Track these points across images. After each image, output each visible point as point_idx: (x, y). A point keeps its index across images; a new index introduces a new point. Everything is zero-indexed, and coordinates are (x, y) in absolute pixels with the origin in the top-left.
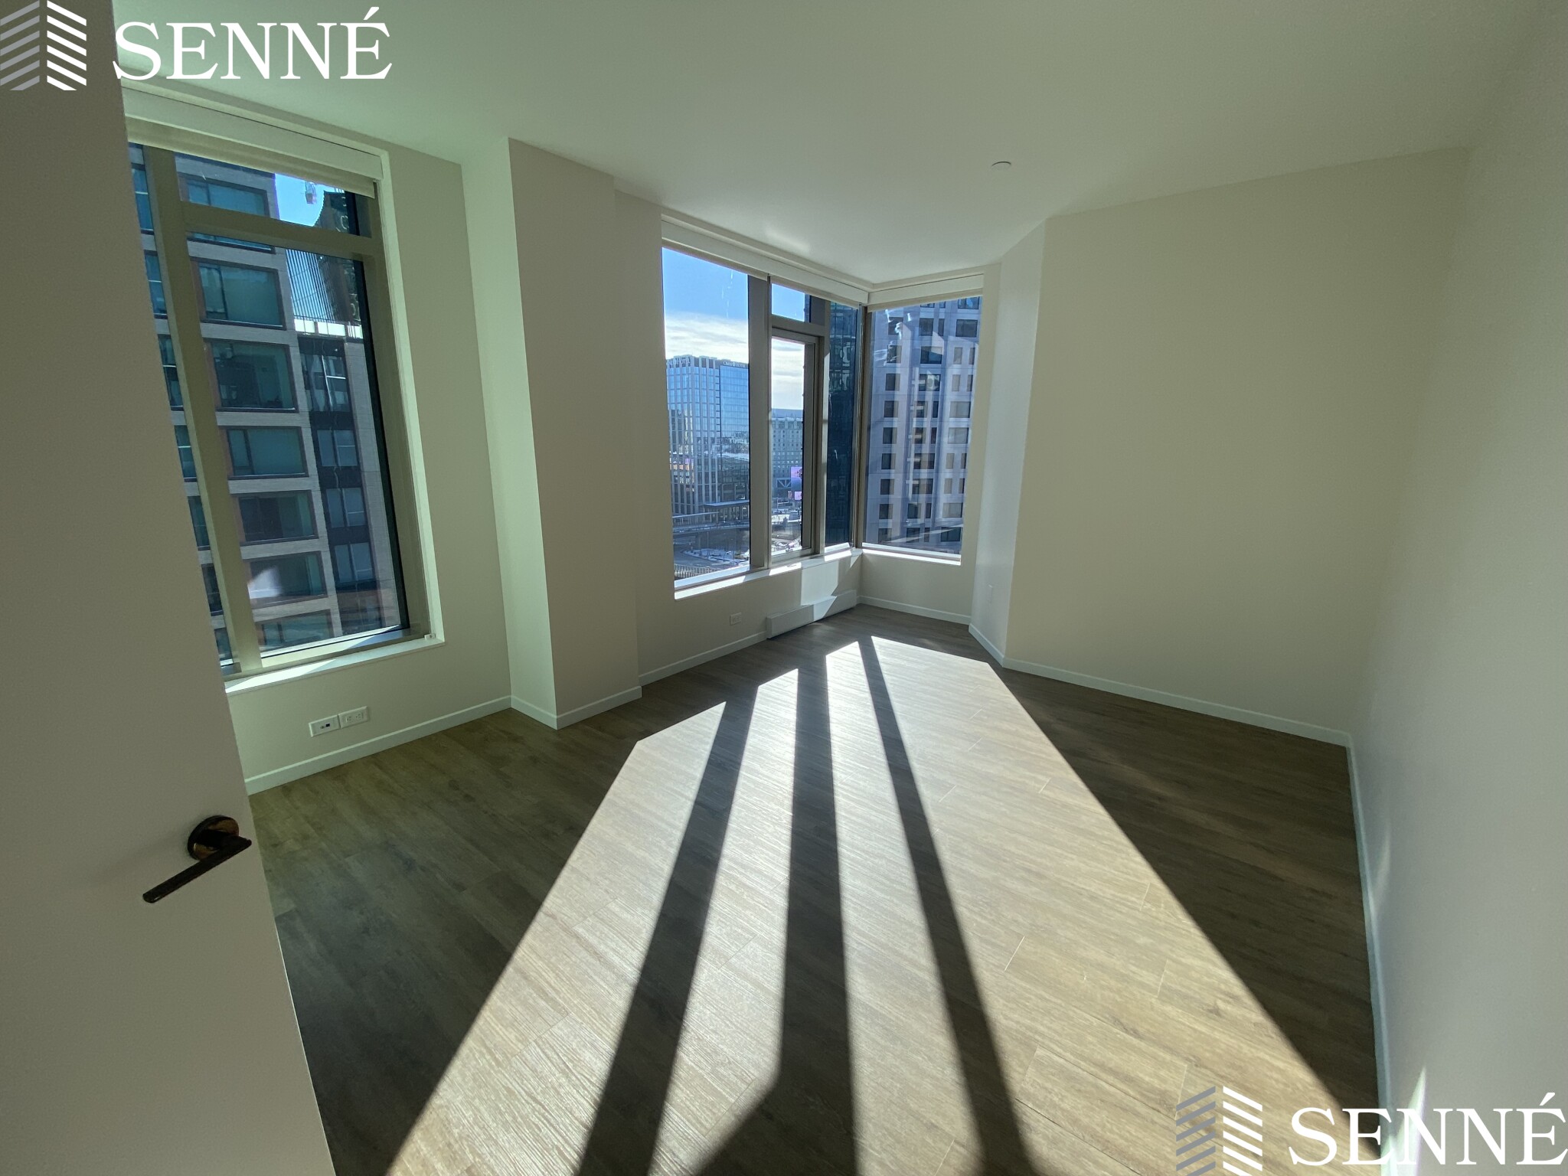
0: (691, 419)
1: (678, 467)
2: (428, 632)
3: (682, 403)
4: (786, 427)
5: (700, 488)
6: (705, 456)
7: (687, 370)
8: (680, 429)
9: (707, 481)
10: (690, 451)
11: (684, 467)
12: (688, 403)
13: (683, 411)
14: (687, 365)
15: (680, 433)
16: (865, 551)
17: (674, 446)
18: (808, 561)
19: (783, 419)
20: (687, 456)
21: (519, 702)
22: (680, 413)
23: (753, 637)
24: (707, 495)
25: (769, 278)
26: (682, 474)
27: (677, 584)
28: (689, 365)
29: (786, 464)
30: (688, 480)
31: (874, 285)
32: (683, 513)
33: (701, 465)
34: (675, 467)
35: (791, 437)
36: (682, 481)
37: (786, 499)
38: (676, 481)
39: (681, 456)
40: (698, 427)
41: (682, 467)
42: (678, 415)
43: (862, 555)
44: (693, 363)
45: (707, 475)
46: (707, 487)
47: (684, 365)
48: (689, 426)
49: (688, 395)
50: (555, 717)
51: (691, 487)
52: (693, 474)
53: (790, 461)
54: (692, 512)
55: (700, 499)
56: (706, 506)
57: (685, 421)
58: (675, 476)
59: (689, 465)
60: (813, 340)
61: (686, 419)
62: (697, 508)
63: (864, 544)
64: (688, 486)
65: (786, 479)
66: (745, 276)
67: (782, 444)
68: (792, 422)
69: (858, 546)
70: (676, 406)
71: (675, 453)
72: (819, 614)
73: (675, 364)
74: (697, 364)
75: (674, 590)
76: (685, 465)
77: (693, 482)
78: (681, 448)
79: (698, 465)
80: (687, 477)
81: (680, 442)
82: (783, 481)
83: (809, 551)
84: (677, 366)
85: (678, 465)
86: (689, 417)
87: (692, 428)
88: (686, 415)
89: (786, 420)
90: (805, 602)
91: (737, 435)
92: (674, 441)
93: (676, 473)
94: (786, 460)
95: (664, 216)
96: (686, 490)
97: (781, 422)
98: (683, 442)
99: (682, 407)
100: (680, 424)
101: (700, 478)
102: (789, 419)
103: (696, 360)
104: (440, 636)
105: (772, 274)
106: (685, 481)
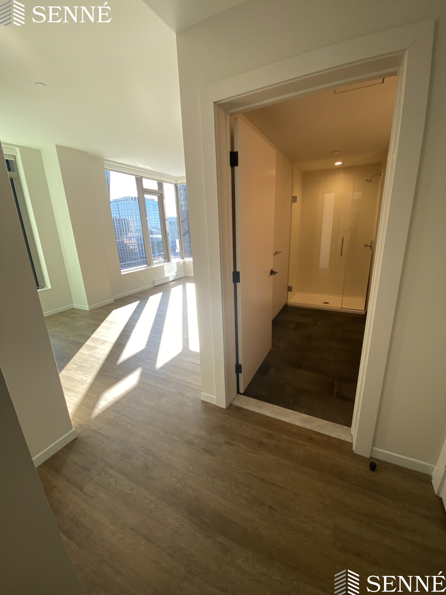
0: (132, 222)
1: (129, 242)
2: (45, 286)
3: (128, 216)
4: (172, 224)
5: (139, 250)
6: (140, 237)
7: (129, 202)
8: (128, 226)
9: (142, 247)
10: (133, 235)
11: (132, 242)
12: (130, 216)
13: (128, 218)
14: (128, 200)
15: (128, 228)
16: (185, 260)
17: (126, 233)
18: (166, 263)
19: (171, 221)
20: (132, 237)
21: (76, 306)
22: (127, 220)
23: (149, 286)
24: (143, 252)
25: (141, 177)
26: (131, 244)
27: (122, 271)
28: (129, 200)
29: (174, 238)
30: (134, 247)
31: (177, 178)
32: (133, 260)
33: (139, 240)
34: (128, 242)
35: (175, 227)
36: (131, 247)
37: (175, 252)
38: (128, 247)
39: (130, 237)
40: (136, 225)
41: (130, 242)
42: (127, 221)
43: (184, 261)
44: (131, 199)
45: (142, 244)
46: (142, 249)
47: (127, 200)
48: (132, 225)
49: (130, 212)
50: (88, 307)
51: (135, 249)
52: (136, 244)
53: (175, 237)
54: (137, 260)
55: (140, 254)
56: (143, 257)
57: (130, 223)
58: (128, 246)
59: (134, 241)
60: (159, 195)
61: (130, 222)
62: (139, 258)
63: (185, 258)
64: (134, 249)
65: (174, 244)
66: (134, 177)
67: (171, 231)
68: (175, 222)
69: (183, 259)
70: (125, 217)
71: (127, 236)
72: (171, 279)
73: (123, 200)
74: (132, 200)
75: (121, 272)
76: (132, 241)
77: (136, 247)
78: (129, 234)
79: (137, 240)
80: (134, 246)
81: (129, 232)
82: (173, 245)
83: (167, 260)
84: (124, 200)
85: (129, 241)
86: (131, 221)
87: (133, 226)
88: (130, 220)
89: (172, 221)
90: (166, 275)
91: (152, 228)
92: (126, 231)
93: (128, 244)
94: (174, 237)
95: (104, 162)
96: (133, 251)
97: (170, 222)
98: (130, 231)
99: (128, 217)
100: (128, 224)
101: (139, 246)
102: (173, 220)
103: (132, 198)
104: (50, 287)
105: (142, 176)
106: (132, 247)
